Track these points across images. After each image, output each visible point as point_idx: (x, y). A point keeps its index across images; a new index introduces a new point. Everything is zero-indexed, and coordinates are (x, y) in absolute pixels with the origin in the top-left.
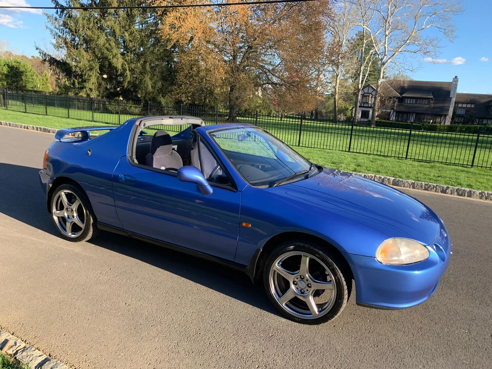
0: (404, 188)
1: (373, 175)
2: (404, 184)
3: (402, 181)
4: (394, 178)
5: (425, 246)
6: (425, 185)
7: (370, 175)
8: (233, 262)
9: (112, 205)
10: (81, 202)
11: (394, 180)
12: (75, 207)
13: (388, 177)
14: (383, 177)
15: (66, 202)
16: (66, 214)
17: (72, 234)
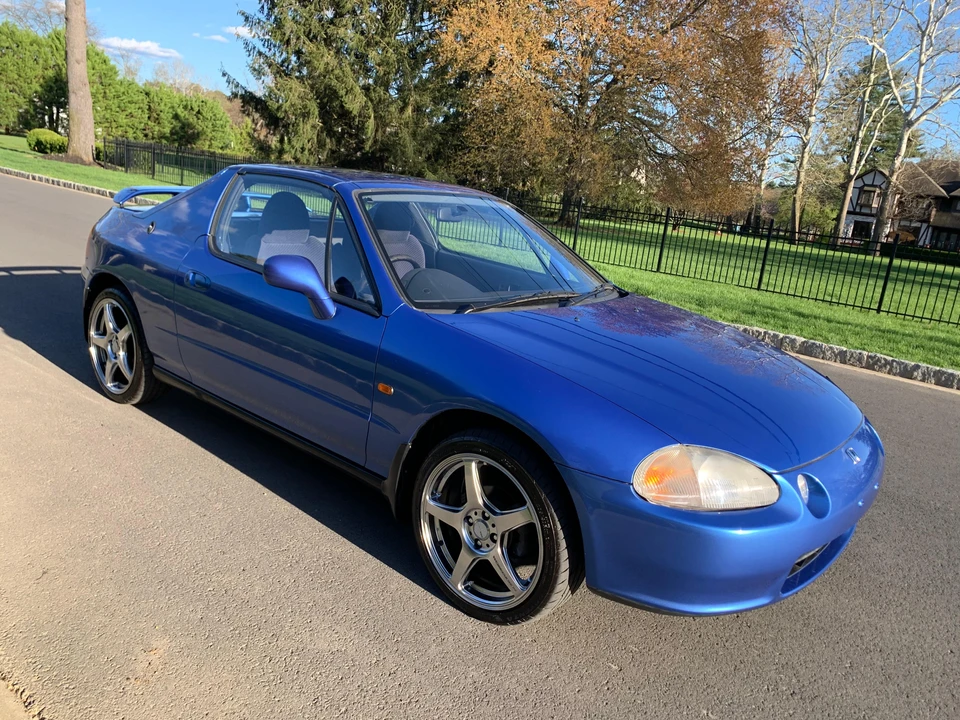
0: (821, 361)
1: (762, 330)
2: (824, 353)
3: (821, 347)
4: (804, 340)
5: (770, 475)
6: (869, 357)
7: (755, 328)
8: (363, 468)
9: (173, 334)
10: (131, 332)
11: (803, 343)
12: (124, 334)
13: (793, 337)
14: (781, 335)
15: (111, 325)
16: (109, 347)
17: (114, 386)
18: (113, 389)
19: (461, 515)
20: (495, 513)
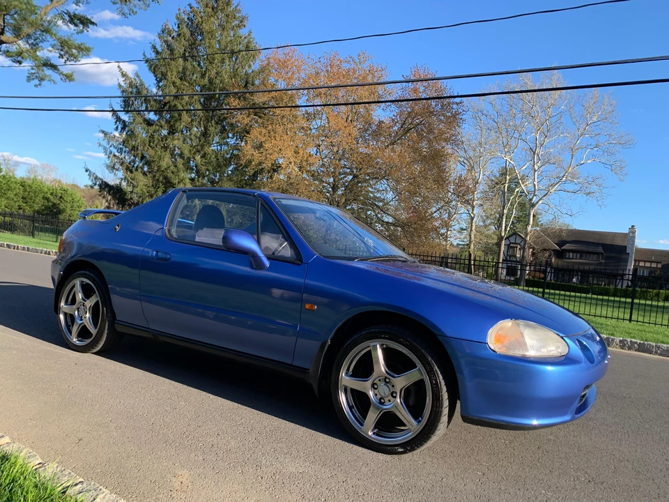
5: (562, 338)
8: (291, 365)
10: (99, 299)
12: (90, 303)
15: (80, 296)
16: (76, 313)
17: (78, 341)
18: (77, 342)
19: (369, 383)
20: (394, 377)
